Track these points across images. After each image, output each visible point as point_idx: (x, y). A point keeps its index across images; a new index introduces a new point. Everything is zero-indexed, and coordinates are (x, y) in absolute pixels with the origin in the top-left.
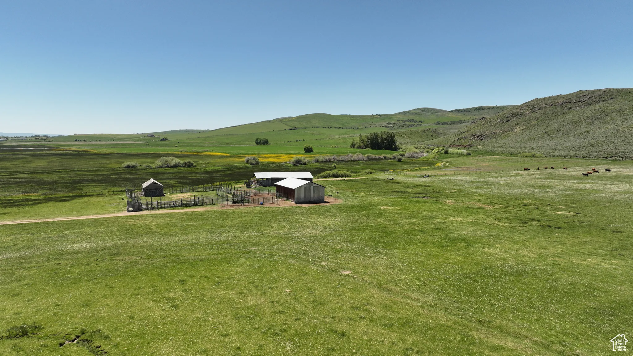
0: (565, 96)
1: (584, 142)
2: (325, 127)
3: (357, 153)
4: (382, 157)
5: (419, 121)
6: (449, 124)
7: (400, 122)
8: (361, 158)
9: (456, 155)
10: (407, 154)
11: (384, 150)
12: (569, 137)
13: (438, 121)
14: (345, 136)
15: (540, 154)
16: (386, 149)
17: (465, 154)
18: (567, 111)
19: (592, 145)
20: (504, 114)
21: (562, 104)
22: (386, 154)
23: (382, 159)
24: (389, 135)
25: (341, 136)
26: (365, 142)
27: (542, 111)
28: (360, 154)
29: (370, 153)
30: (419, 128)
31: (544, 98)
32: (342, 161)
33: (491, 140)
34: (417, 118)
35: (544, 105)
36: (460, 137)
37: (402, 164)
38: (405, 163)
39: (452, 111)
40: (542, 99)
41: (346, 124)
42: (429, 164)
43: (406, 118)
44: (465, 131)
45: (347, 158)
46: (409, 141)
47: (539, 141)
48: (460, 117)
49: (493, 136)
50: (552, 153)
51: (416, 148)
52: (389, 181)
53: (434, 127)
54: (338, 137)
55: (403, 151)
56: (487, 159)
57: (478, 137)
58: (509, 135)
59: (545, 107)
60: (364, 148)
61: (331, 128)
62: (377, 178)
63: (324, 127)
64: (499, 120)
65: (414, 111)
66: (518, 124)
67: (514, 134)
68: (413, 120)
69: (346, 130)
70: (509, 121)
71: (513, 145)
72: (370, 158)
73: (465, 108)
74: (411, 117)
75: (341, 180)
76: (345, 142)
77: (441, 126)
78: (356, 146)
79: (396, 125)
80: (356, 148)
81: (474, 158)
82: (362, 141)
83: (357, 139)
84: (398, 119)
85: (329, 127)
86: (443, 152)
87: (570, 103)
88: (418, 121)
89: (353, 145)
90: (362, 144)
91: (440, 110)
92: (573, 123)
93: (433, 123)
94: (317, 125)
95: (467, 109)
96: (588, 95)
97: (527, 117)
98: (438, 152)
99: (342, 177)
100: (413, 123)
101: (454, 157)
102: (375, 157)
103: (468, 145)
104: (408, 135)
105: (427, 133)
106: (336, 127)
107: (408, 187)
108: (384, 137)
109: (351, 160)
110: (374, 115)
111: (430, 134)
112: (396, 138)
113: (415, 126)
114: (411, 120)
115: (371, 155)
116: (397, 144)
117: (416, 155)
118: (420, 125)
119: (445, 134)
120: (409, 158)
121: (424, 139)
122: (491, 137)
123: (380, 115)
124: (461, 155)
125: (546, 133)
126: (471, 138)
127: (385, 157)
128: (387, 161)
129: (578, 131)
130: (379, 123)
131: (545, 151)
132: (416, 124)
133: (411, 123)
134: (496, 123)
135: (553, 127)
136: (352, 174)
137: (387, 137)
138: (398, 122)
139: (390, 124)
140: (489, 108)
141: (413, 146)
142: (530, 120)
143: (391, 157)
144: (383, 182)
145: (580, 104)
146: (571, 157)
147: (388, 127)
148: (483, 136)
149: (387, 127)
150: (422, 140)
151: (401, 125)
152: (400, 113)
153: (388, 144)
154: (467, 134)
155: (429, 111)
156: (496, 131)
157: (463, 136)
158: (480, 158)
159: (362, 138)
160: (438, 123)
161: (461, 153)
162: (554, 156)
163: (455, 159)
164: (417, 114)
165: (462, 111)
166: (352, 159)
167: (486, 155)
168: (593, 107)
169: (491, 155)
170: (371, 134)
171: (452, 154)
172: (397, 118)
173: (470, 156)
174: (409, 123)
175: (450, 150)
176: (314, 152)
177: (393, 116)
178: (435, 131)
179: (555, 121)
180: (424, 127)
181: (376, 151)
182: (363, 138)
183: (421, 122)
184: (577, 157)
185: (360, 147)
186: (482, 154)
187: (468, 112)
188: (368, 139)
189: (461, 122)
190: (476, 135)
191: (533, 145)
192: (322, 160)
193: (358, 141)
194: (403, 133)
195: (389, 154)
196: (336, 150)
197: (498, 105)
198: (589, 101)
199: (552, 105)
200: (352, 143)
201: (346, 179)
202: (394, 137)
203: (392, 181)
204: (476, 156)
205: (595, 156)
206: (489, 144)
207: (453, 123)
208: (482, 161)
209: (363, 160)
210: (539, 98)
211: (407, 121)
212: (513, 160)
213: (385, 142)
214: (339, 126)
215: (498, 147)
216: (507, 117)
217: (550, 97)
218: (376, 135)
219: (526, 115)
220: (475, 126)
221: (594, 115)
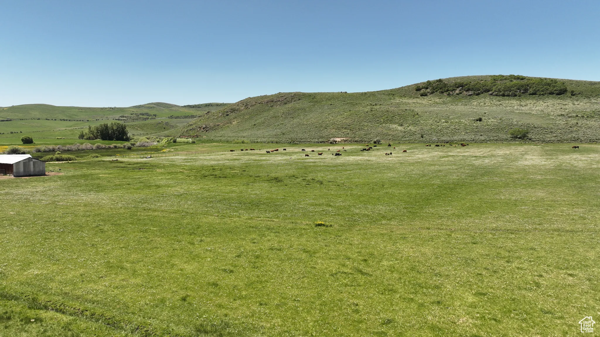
0: (269, 96)
1: (279, 131)
2: (48, 119)
3: (86, 143)
4: (112, 146)
5: (154, 115)
6: (182, 118)
7: (134, 115)
8: (89, 147)
9: (183, 144)
10: (138, 144)
11: (115, 141)
12: (270, 128)
13: (172, 115)
14: (72, 128)
15: (248, 141)
16: (117, 140)
17: (190, 142)
18: (270, 108)
19: (284, 134)
20: (225, 109)
21: (267, 102)
22: (117, 144)
23: (113, 148)
24: (120, 126)
25: (67, 128)
26: (95, 134)
27: (253, 108)
28: (88, 143)
29: (99, 143)
30: (153, 121)
31: (255, 97)
32: (68, 150)
33: (214, 131)
34: (152, 112)
35: (254, 103)
36: (189, 128)
37: (132, 151)
38: (134, 151)
39: (185, 106)
40: (253, 98)
41: (74, 117)
42: (157, 150)
43: (140, 111)
44: (193, 124)
45: (74, 147)
46: (142, 132)
47: (250, 131)
48: (192, 112)
49: (215, 128)
50: (256, 140)
51: (148, 139)
52: (112, 162)
53: (168, 120)
54: (64, 129)
55: (134, 141)
56: (207, 146)
57: (204, 128)
58: (228, 127)
59: (255, 104)
60: (94, 140)
61: (55, 120)
62: (102, 160)
63: (46, 119)
64: (220, 114)
65: (148, 106)
66: (235, 118)
67: (232, 126)
68: (147, 114)
69: (74, 122)
70: (228, 115)
71: (230, 135)
72: (100, 147)
73: (196, 104)
74: (145, 111)
75: (65, 163)
76: (72, 134)
77: (174, 120)
78: (85, 137)
79: (130, 119)
80: (85, 139)
81: (197, 145)
82: (91, 132)
83: (86, 131)
84: (132, 113)
85: (54, 119)
86: (172, 141)
87: (272, 102)
88: (152, 115)
89: (82, 136)
90: (92, 135)
91: (174, 105)
92: (273, 117)
93: (167, 117)
94: (38, 117)
95: (199, 105)
96: (284, 96)
97: (242, 112)
98: (167, 141)
99: (67, 160)
100: (147, 117)
101: (180, 145)
102: (105, 146)
103: (196, 136)
104: (141, 127)
105: (161, 125)
106: (62, 119)
107: (129, 164)
108: (115, 128)
109: (79, 150)
110: (106, 108)
111: (163, 127)
112: (127, 129)
113: (149, 119)
114: (145, 113)
115: (101, 144)
116: (128, 135)
117: (146, 144)
118: (155, 118)
119: (177, 127)
120: (140, 146)
121: (157, 131)
122: (214, 128)
123: (112, 108)
124: (188, 143)
125: (255, 125)
126: (198, 130)
127: (115, 147)
128: (116, 150)
129: (277, 124)
130: (111, 116)
131: (252, 139)
132: (150, 117)
133: (145, 117)
134: (219, 117)
135: (260, 120)
136: (77, 159)
137: (118, 129)
138: (132, 116)
139: (123, 117)
140: (217, 105)
141: (145, 137)
142: (244, 115)
143: (122, 146)
144: (108, 163)
145: (279, 103)
146: (269, 142)
147: (122, 120)
148: (208, 128)
149: (120, 120)
150: (155, 132)
151: (135, 118)
152: (134, 107)
153: (119, 135)
154: (194, 126)
155: (163, 106)
156: (218, 124)
157: (191, 128)
158: (202, 145)
159: (91, 129)
160: (171, 117)
161: (187, 142)
162: (257, 142)
163: (181, 146)
164: (151, 108)
165: (194, 107)
166: (80, 148)
167: (208, 143)
168: (287, 106)
169: (212, 143)
170: (101, 125)
171: (180, 143)
172: (131, 111)
173: (194, 144)
174: (143, 117)
175: (178, 140)
176: (34, 143)
177: (126, 110)
178: (167, 124)
179: (262, 116)
180: (158, 120)
181: (107, 142)
182: (93, 129)
183: (155, 115)
184: (272, 142)
185: (89, 139)
186: (204, 142)
187: (199, 107)
188: (97, 130)
189: (193, 117)
190: (202, 127)
191: (245, 135)
192: (45, 150)
193: (87, 133)
194: (136, 125)
195: (119, 144)
196: (62, 141)
197: (225, 102)
198: (285, 101)
199: (260, 103)
200: (80, 134)
201: (70, 162)
202: (125, 129)
203: (116, 161)
204: (199, 144)
205: (284, 141)
206: (212, 135)
207: (186, 117)
208: (203, 147)
209: (92, 149)
210: (251, 97)
211: (141, 114)
212: (228, 146)
213: (116, 133)
214: (65, 118)
215: (218, 136)
216: (227, 112)
217: (259, 97)
218: (106, 126)
219: (242, 110)
220: (201, 119)
221: (287, 112)
